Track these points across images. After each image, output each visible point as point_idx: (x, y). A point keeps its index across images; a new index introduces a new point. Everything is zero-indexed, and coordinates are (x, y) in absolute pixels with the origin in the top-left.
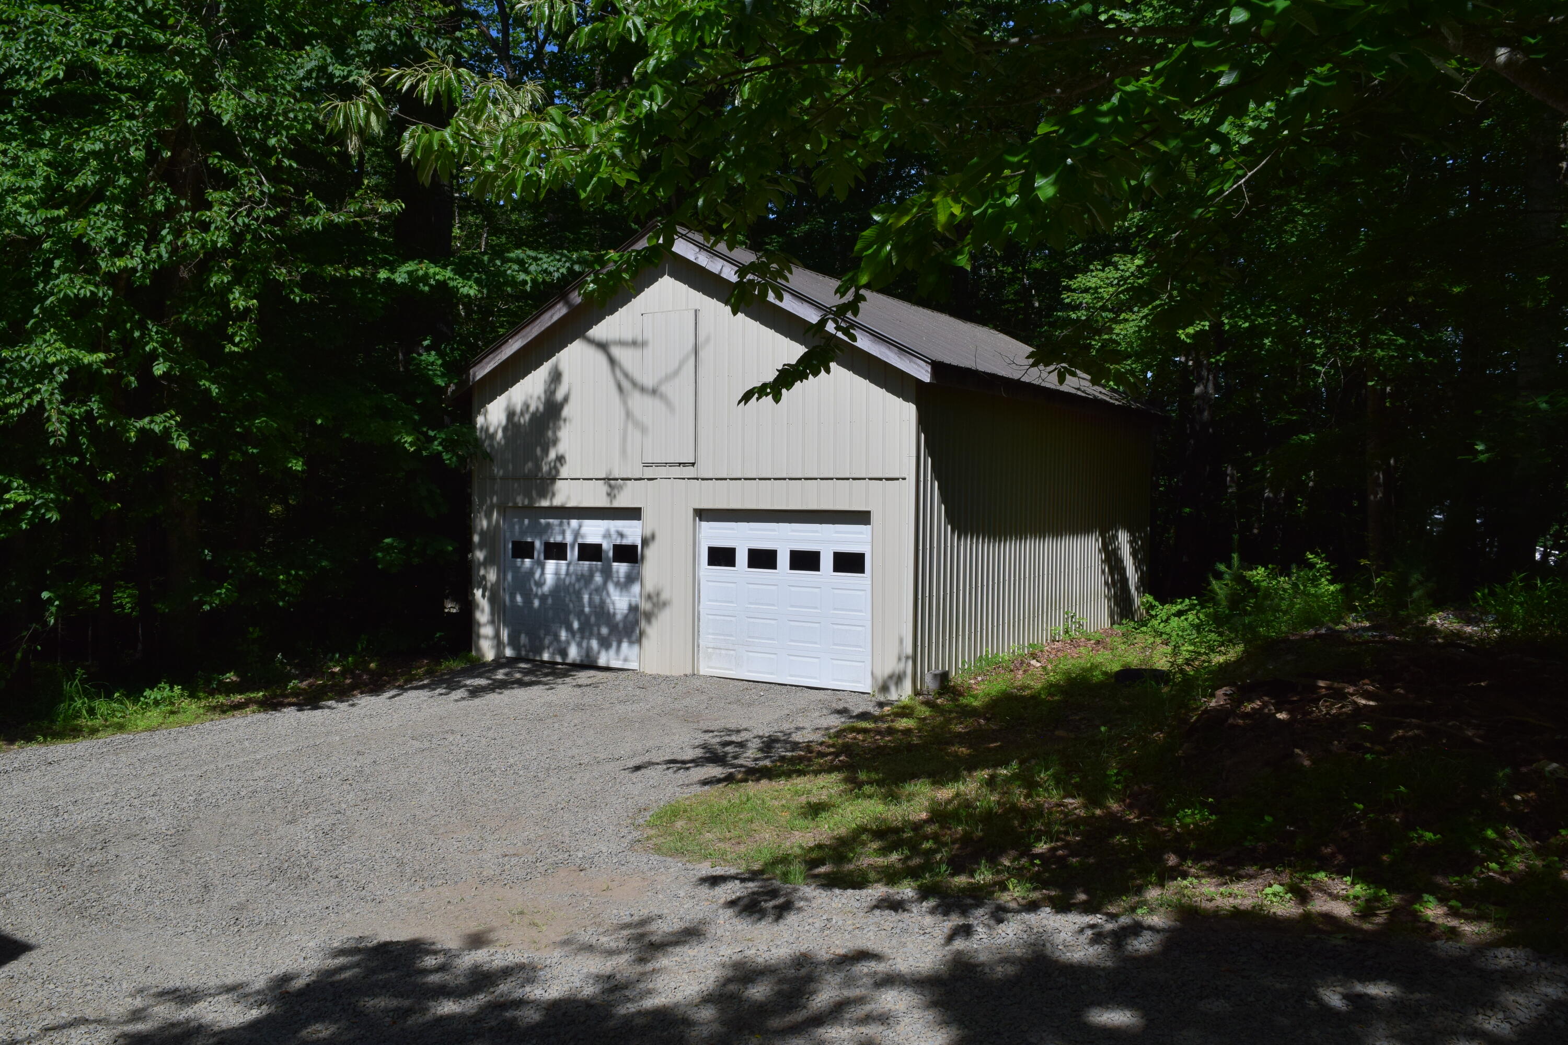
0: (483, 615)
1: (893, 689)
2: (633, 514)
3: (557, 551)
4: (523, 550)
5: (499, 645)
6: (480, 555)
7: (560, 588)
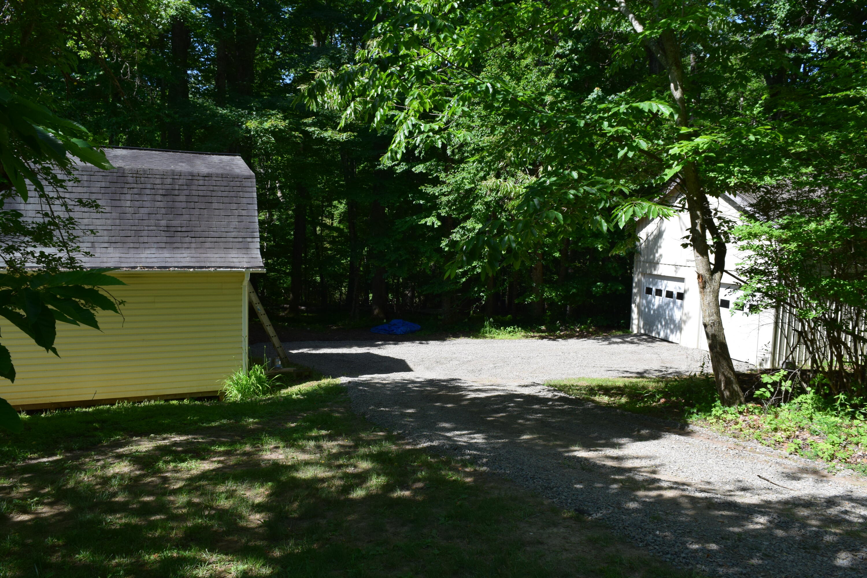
0: (635, 315)
1: (764, 365)
2: (682, 280)
3: (659, 292)
4: (649, 291)
5: (639, 327)
6: (635, 291)
7: (660, 306)
